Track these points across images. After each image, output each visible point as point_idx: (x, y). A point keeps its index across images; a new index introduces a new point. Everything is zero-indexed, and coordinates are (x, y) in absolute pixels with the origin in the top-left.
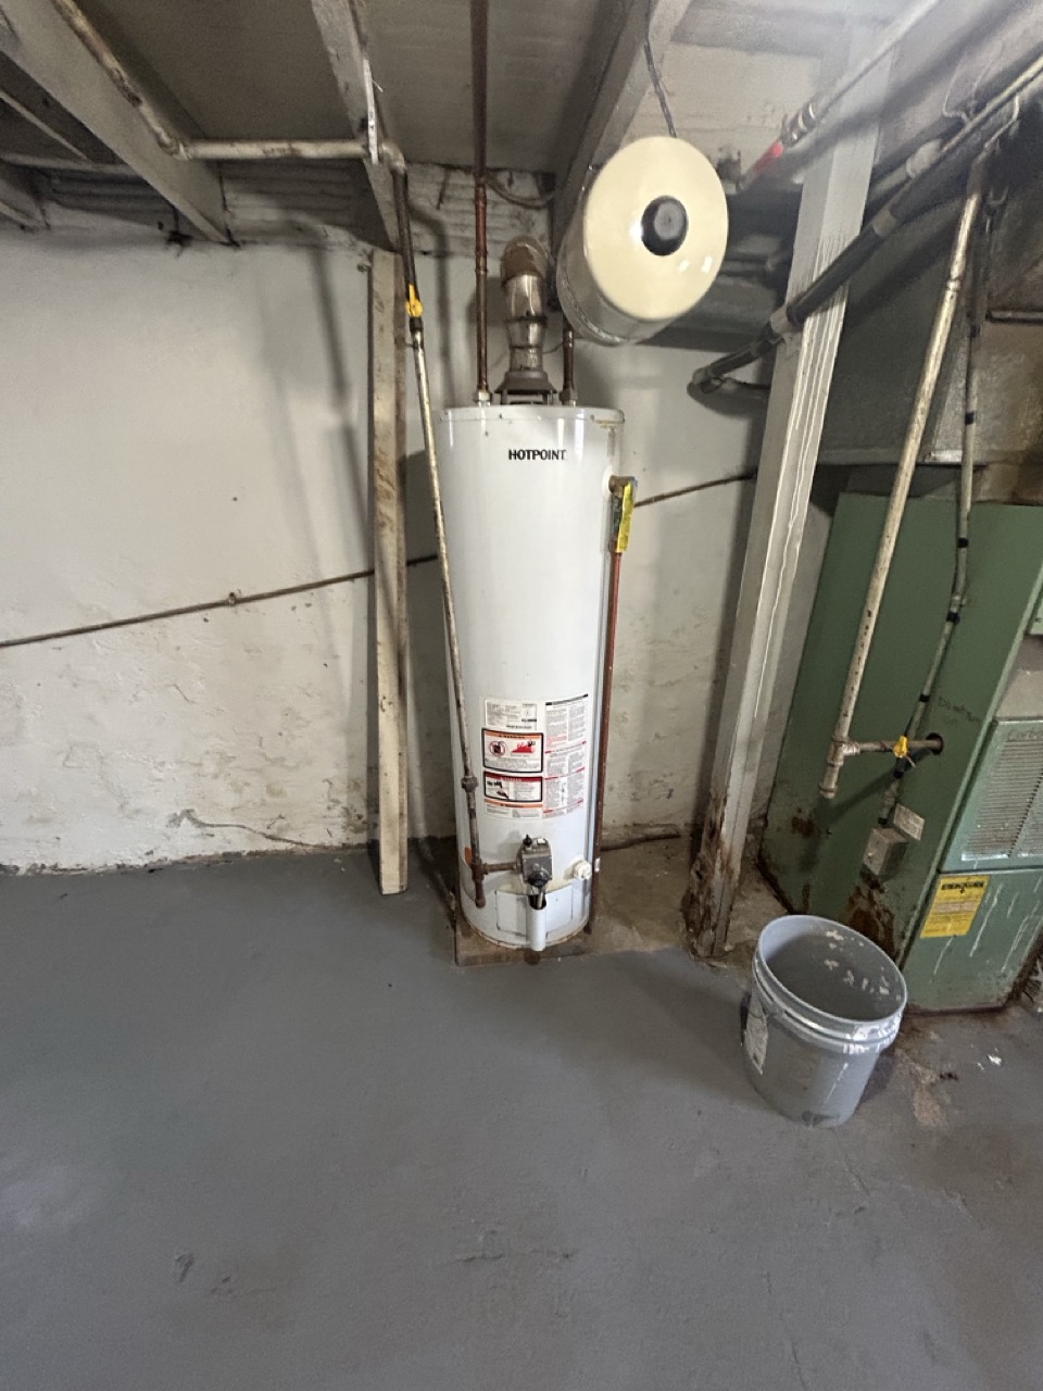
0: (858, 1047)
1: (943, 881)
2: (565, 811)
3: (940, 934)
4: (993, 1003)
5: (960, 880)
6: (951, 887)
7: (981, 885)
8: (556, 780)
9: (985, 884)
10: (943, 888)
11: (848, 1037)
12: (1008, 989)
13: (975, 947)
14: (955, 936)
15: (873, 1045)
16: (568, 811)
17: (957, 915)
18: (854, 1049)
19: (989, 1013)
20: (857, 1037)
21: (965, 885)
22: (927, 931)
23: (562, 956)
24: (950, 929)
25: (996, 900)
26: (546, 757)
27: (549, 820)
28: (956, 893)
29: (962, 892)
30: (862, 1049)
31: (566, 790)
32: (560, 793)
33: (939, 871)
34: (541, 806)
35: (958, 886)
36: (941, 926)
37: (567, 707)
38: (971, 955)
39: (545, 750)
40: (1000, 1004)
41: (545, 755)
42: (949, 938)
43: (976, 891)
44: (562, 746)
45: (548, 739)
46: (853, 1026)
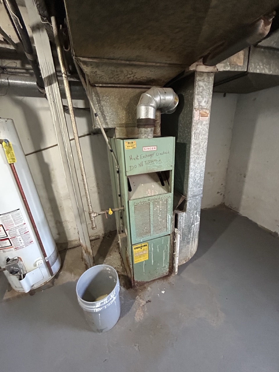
0: (98, 309)
1: (134, 247)
2: (24, 246)
3: (141, 261)
4: (165, 274)
5: (139, 245)
6: (137, 248)
7: (146, 245)
8: (15, 238)
9: (147, 245)
10: (135, 249)
11: (94, 307)
12: (168, 270)
13: (153, 262)
14: (145, 261)
15: (103, 307)
16: (26, 246)
17: (143, 255)
18: (97, 310)
19: (165, 277)
20: (97, 306)
21: (141, 246)
22: (136, 261)
23: (44, 290)
24: (142, 259)
25: (152, 248)
26: (7, 232)
27: (17, 251)
28: (139, 249)
29: (141, 248)
30: (100, 309)
31: (21, 239)
32: (19, 242)
33: (132, 245)
34: (13, 247)
35: (139, 247)
36: (140, 259)
37: (10, 215)
38: (152, 264)
39: (5, 229)
40: (167, 274)
41: (6, 231)
42: (144, 261)
43: (145, 247)
44: (13, 227)
45: (5, 226)
46: (94, 303)
